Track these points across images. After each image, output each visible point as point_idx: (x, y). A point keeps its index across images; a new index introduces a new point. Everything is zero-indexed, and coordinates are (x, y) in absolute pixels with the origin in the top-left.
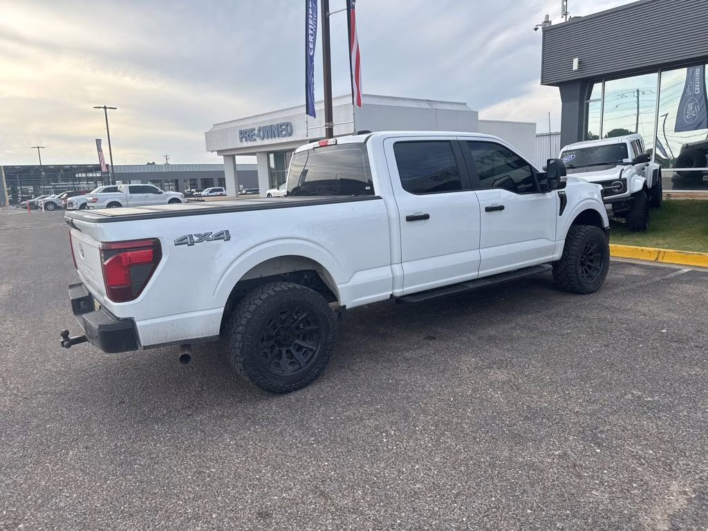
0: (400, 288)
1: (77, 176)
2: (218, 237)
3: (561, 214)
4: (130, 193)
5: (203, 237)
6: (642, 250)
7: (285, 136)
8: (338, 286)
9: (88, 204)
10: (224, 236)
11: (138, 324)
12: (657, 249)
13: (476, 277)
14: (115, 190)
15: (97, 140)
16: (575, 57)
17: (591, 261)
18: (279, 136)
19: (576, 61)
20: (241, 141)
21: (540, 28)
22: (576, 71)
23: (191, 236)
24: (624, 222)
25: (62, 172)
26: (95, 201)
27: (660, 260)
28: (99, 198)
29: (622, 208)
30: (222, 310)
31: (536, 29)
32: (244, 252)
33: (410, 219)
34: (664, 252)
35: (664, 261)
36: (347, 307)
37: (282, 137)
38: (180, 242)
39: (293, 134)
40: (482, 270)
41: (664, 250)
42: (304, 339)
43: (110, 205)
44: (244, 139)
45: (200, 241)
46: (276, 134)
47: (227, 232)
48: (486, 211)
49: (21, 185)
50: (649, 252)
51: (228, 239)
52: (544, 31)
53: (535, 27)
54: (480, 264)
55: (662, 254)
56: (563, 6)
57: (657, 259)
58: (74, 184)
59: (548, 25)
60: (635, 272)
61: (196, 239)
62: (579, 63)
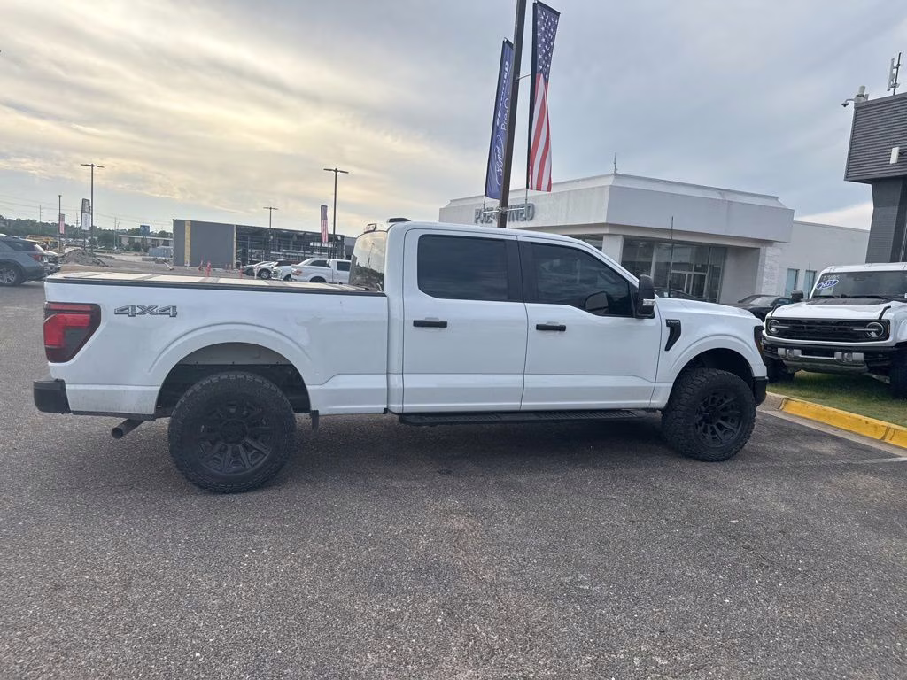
0: (399, 403)
1: (311, 244)
2: (163, 312)
3: (668, 348)
4: (338, 269)
5: (147, 310)
6: (867, 422)
7: (525, 219)
8: (307, 387)
9: (292, 276)
10: (171, 312)
11: (67, 387)
12: (886, 424)
13: (517, 409)
14: (324, 264)
15: (322, 206)
16: (895, 145)
17: (725, 419)
18: (517, 220)
19: (895, 152)
20: (476, 222)
21: (852, 105)
22: (893, 165)
23: (133, 307)
24: (888, 382)
25: (295, 238)
26: (298, 273)
27: (887, 440)
28: (304, 271)
29: (877, 361)
30: (158, 389)
31: (845, 105)
32: (192, 331)
33: (418, 324)
34: (895, 430)
35: (893, 442)
36: (320, 413)
37: (522, 221)
38: (120, 312)
39: (535, 218)
40: (525, 401)
41: (896, 427)
42: (255, 438)
43: (315, 280)
44: (479, 220)
45: (142, 313)
46: (515, 216)
47: (174, 308)
48: (537, 329)
49: (252, 248)
50: (876, 426)
51: (175, 316)
52: (857, 108)
53: (844, 102)
54: (522, 392)
55: (891, 432)
56: (892, 75)
57: (883, 438)
58: (305, 254)
59: (862, 99)
60: (827, 448)
61: (138, 310)
62: (901, 154)
